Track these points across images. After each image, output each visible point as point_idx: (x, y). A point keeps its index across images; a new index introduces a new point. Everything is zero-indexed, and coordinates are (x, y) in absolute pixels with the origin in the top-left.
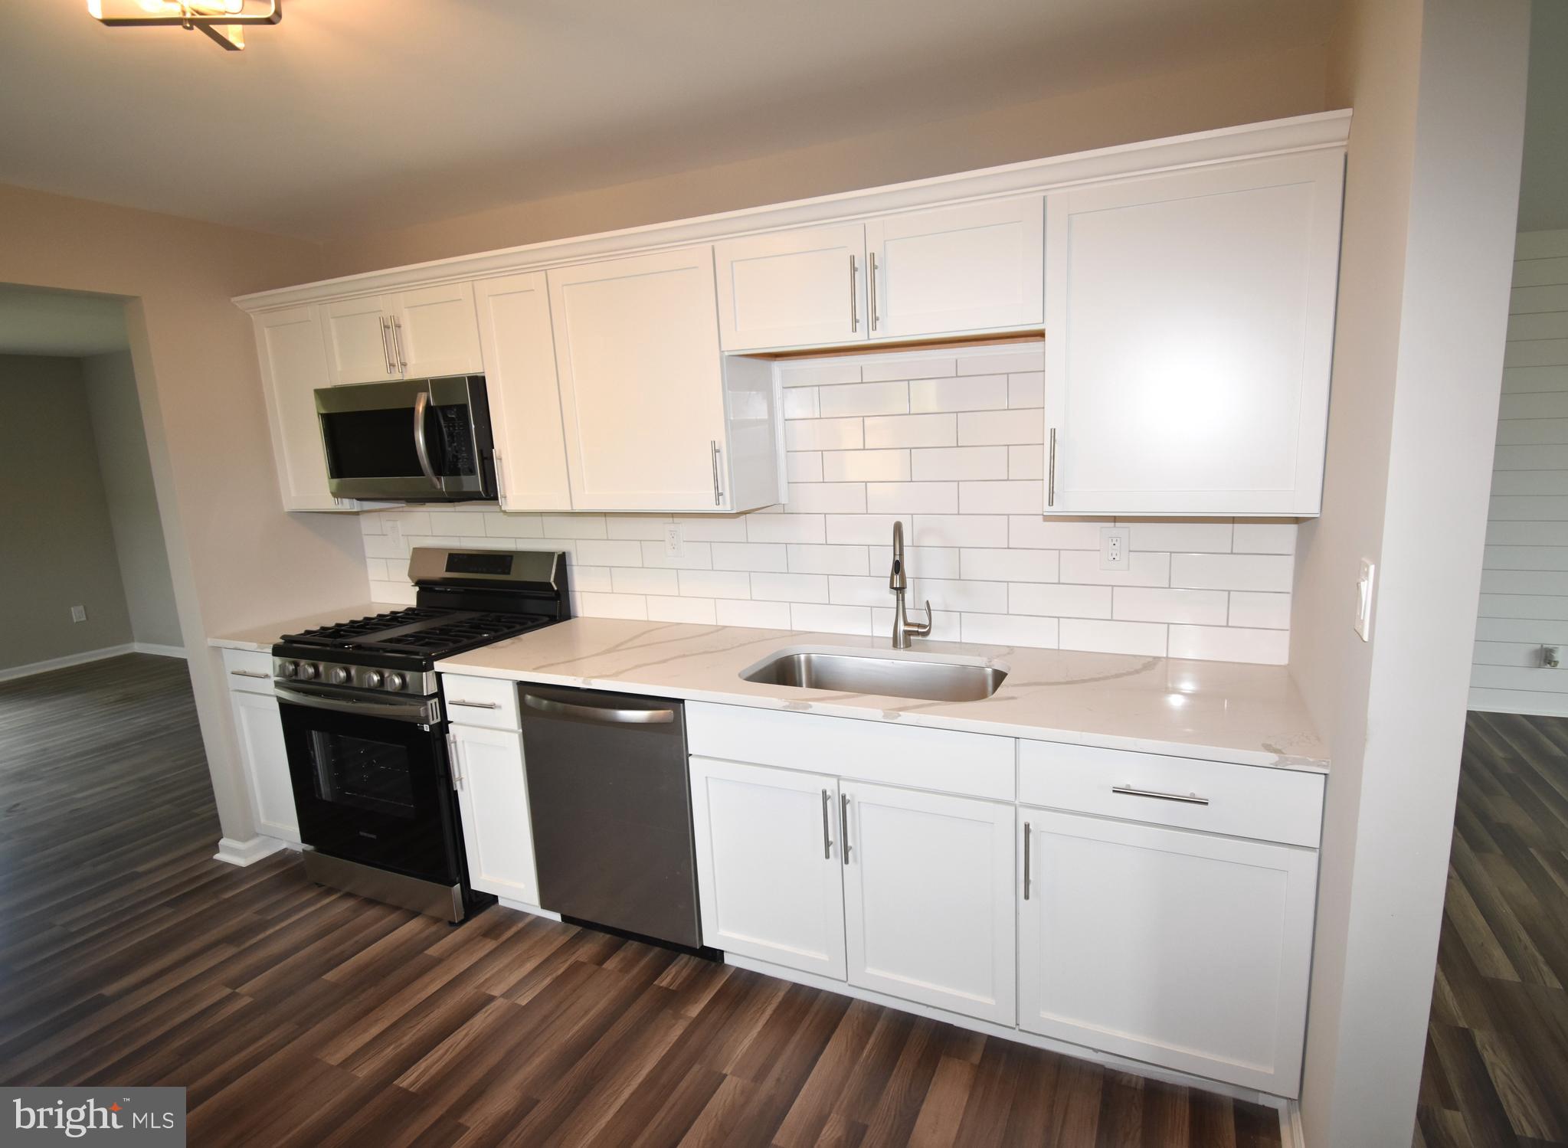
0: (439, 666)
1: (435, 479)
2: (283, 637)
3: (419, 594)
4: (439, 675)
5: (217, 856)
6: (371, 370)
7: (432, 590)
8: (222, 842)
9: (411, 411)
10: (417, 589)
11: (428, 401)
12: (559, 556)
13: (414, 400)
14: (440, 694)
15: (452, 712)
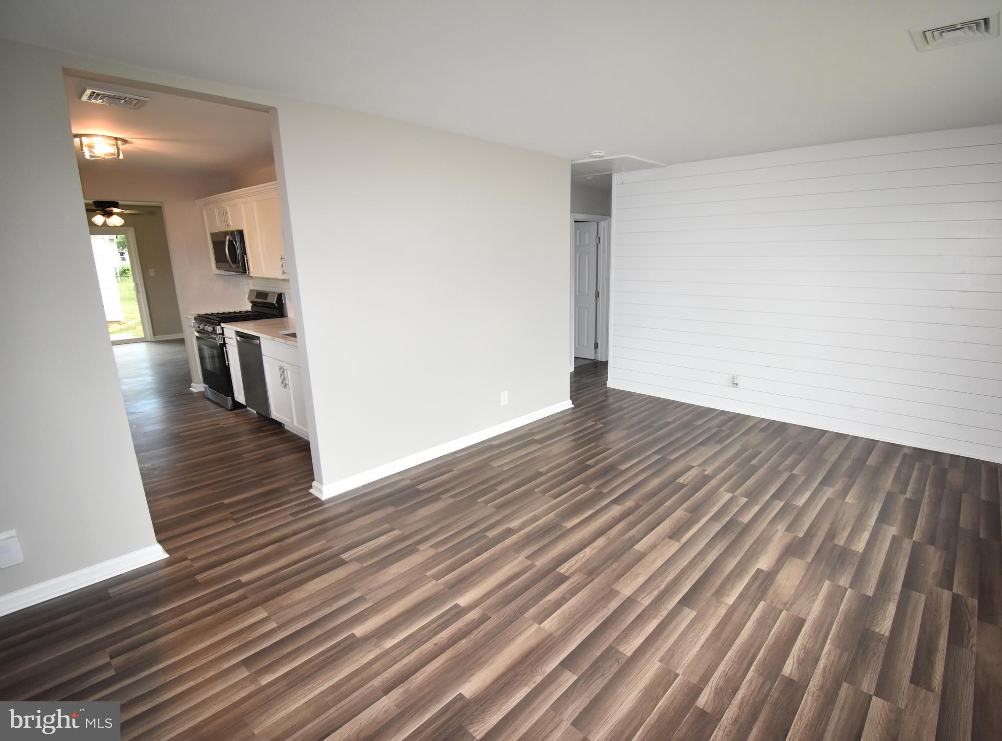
0: (222, 325)
1: (232, 265)
2: (198, 314)
3: (252, 306)
4: (222, 328)
5: (191, 389)
6: (220, 227)
7: (256, 305)
8: (192, 384)
9: (225, 242)
10: (251, 304)
11: (229, 239)
12: (278, 294)
13: (225, 238)
14: (223, 334)
15: (227, 341)
